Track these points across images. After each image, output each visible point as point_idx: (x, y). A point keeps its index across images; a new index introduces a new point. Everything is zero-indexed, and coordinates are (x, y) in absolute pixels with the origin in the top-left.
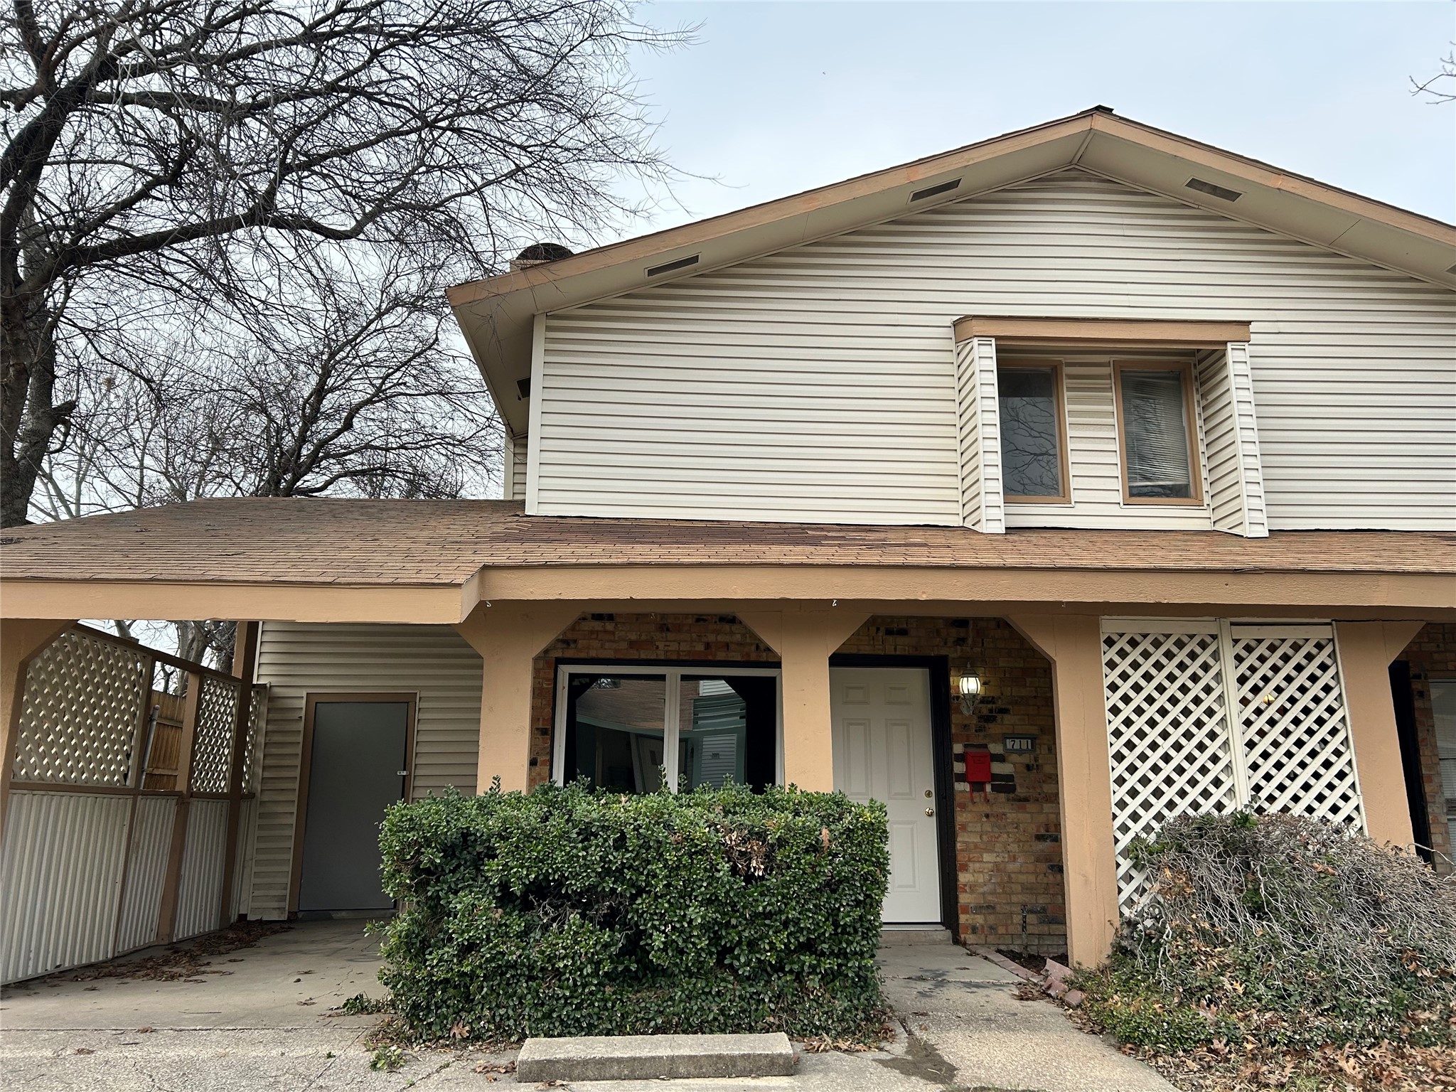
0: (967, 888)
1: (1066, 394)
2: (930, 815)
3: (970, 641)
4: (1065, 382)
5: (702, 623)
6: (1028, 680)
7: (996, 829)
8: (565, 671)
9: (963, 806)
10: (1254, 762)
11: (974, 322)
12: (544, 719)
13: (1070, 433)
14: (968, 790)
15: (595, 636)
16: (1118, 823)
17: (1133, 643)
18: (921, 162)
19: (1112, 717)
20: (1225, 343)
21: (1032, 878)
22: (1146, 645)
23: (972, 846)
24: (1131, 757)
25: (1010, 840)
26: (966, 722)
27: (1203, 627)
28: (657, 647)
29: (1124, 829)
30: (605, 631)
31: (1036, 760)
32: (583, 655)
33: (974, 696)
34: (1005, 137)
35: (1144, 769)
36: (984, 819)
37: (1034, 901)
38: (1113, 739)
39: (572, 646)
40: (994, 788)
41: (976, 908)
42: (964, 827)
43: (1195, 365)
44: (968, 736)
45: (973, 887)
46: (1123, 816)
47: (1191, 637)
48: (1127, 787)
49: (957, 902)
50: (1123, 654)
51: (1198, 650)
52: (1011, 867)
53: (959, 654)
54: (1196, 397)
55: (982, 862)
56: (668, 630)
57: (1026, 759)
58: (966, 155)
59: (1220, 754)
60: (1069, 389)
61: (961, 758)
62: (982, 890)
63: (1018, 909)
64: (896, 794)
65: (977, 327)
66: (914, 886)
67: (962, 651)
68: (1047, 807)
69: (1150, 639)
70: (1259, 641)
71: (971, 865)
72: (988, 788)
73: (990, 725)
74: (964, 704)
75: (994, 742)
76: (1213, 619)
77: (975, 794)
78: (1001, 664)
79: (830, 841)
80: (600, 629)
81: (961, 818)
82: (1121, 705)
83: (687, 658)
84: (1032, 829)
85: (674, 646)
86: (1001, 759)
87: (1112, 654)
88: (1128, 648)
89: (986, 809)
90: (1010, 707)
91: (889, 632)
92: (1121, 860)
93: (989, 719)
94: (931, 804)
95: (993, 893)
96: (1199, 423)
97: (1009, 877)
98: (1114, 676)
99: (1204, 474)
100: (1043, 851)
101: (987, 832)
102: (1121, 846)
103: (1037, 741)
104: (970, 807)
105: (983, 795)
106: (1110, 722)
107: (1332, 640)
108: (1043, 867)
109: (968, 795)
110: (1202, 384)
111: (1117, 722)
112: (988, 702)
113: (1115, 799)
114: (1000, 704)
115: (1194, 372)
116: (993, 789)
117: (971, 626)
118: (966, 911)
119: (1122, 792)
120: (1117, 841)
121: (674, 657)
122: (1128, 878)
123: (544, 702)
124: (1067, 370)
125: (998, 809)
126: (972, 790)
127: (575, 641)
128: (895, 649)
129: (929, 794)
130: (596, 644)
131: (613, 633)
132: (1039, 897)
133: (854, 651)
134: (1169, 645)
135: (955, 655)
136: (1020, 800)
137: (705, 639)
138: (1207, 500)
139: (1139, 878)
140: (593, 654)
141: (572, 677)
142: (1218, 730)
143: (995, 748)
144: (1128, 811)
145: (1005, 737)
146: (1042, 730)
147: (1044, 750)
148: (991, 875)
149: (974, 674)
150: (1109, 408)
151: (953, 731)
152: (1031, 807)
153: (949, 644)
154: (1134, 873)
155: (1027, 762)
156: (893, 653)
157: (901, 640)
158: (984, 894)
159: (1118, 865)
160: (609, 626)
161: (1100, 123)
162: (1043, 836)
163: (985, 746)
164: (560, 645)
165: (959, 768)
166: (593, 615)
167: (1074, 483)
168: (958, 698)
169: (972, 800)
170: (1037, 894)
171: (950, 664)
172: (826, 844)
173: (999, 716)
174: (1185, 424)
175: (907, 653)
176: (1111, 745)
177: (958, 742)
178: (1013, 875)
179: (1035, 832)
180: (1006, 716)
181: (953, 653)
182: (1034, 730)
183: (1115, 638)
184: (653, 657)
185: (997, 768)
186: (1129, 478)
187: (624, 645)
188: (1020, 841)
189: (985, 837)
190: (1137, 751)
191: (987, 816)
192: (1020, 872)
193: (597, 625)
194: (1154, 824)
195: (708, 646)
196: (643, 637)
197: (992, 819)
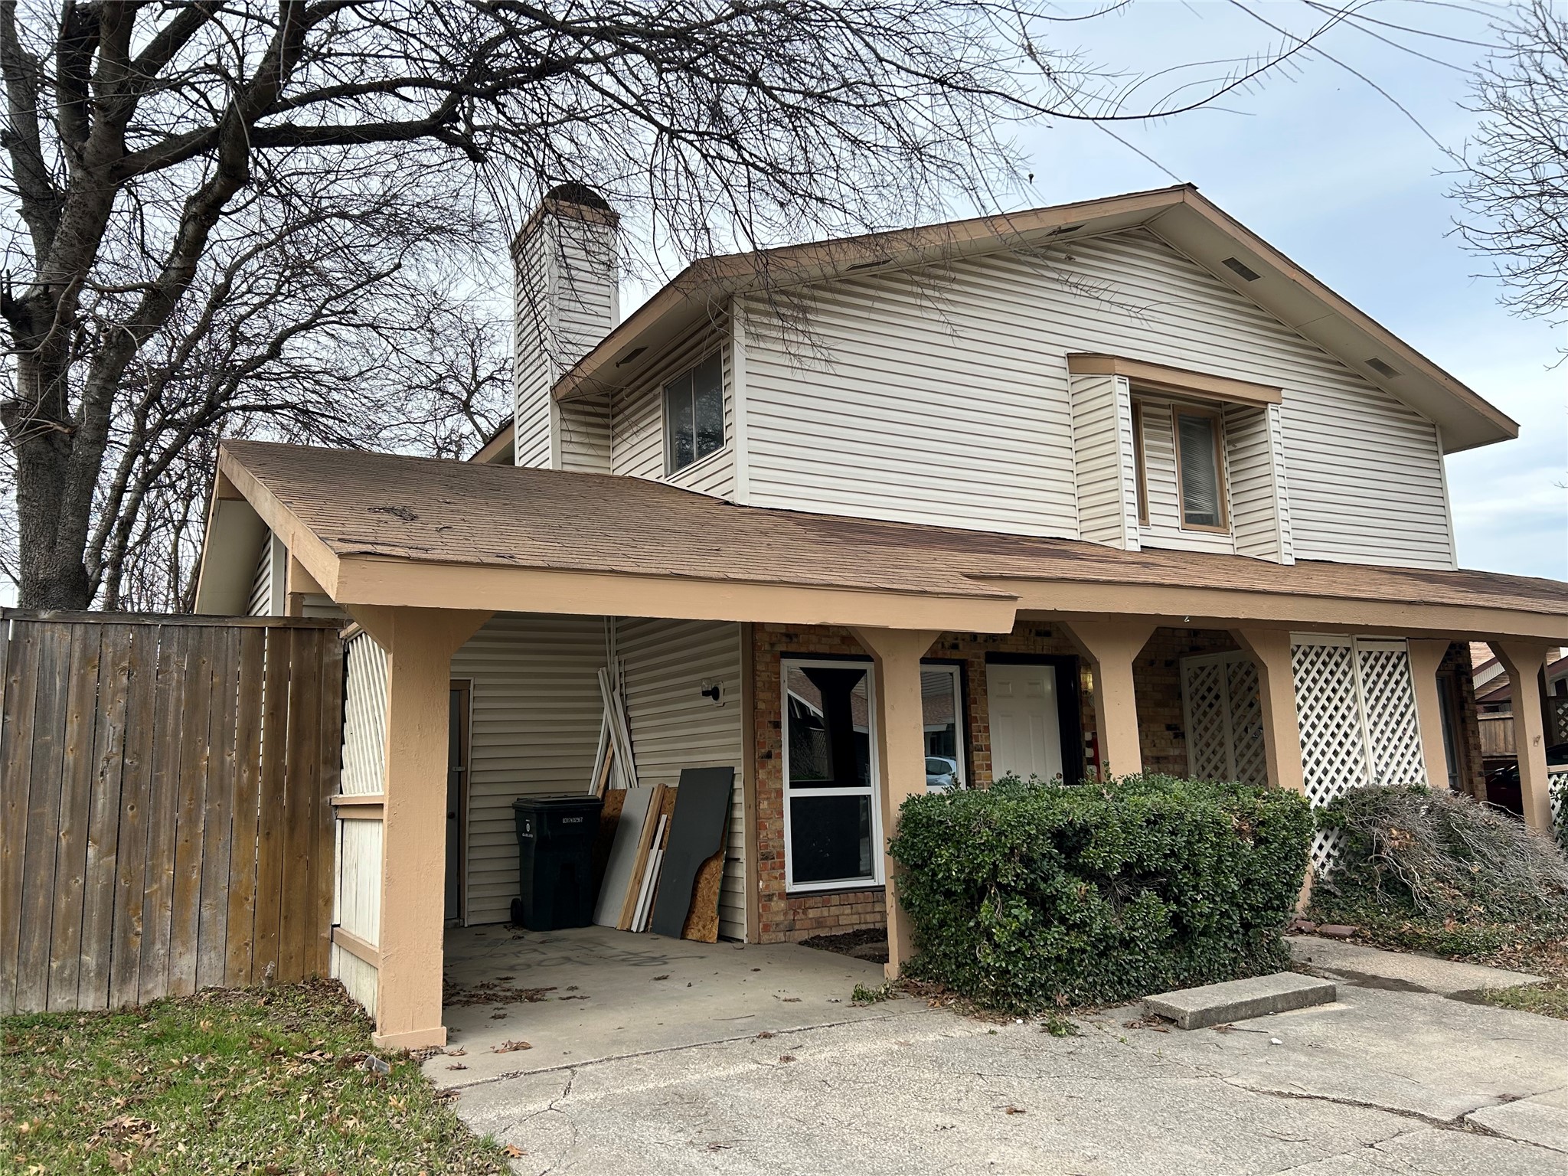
1: (1144, 430)
4: (1142, 419)
8: (786, 665)
11: (1116, 361)
13: (1147, 464)
18: (1074, 205)
20: (1266, 403)
27: (1342, 642)
32: (803, 650)
34: (1129, 196)
39: (795, 640)
43: (1223, 415)
54: (1223, 442)
58: (1105, 206)
59: (1356, 740)
60: (1147, 426)
61: (1090, 744)
65: (1120, 367)
74: (1092, 698)
91: (1038, 634)
96: (1225, 464)
99: (1229, 507)
110: (1229, 432)
115: (1222, 421)
123: (773, 696)
124: (1144, 409)
127: (797, 636)
128: (1043, 649)
129: (1059, 776)
130: (814, 638)
133: (1014, 651)
138: (1232, 529)
140: (812, 648)
142: (1354, 722)
150: (1170, 445)
151: (1084, 721)
157: (1046, 640)
161: (1189, 198)
164: (784, 639)
165: (1089, 753)
167: (1151, 508)
168: (1086, 692)
171: (1080, 663)
174: (1214, 464)
175: (1050, 653)
186: (1184, 507)
187: (837, 641)
194: (1325, 795)
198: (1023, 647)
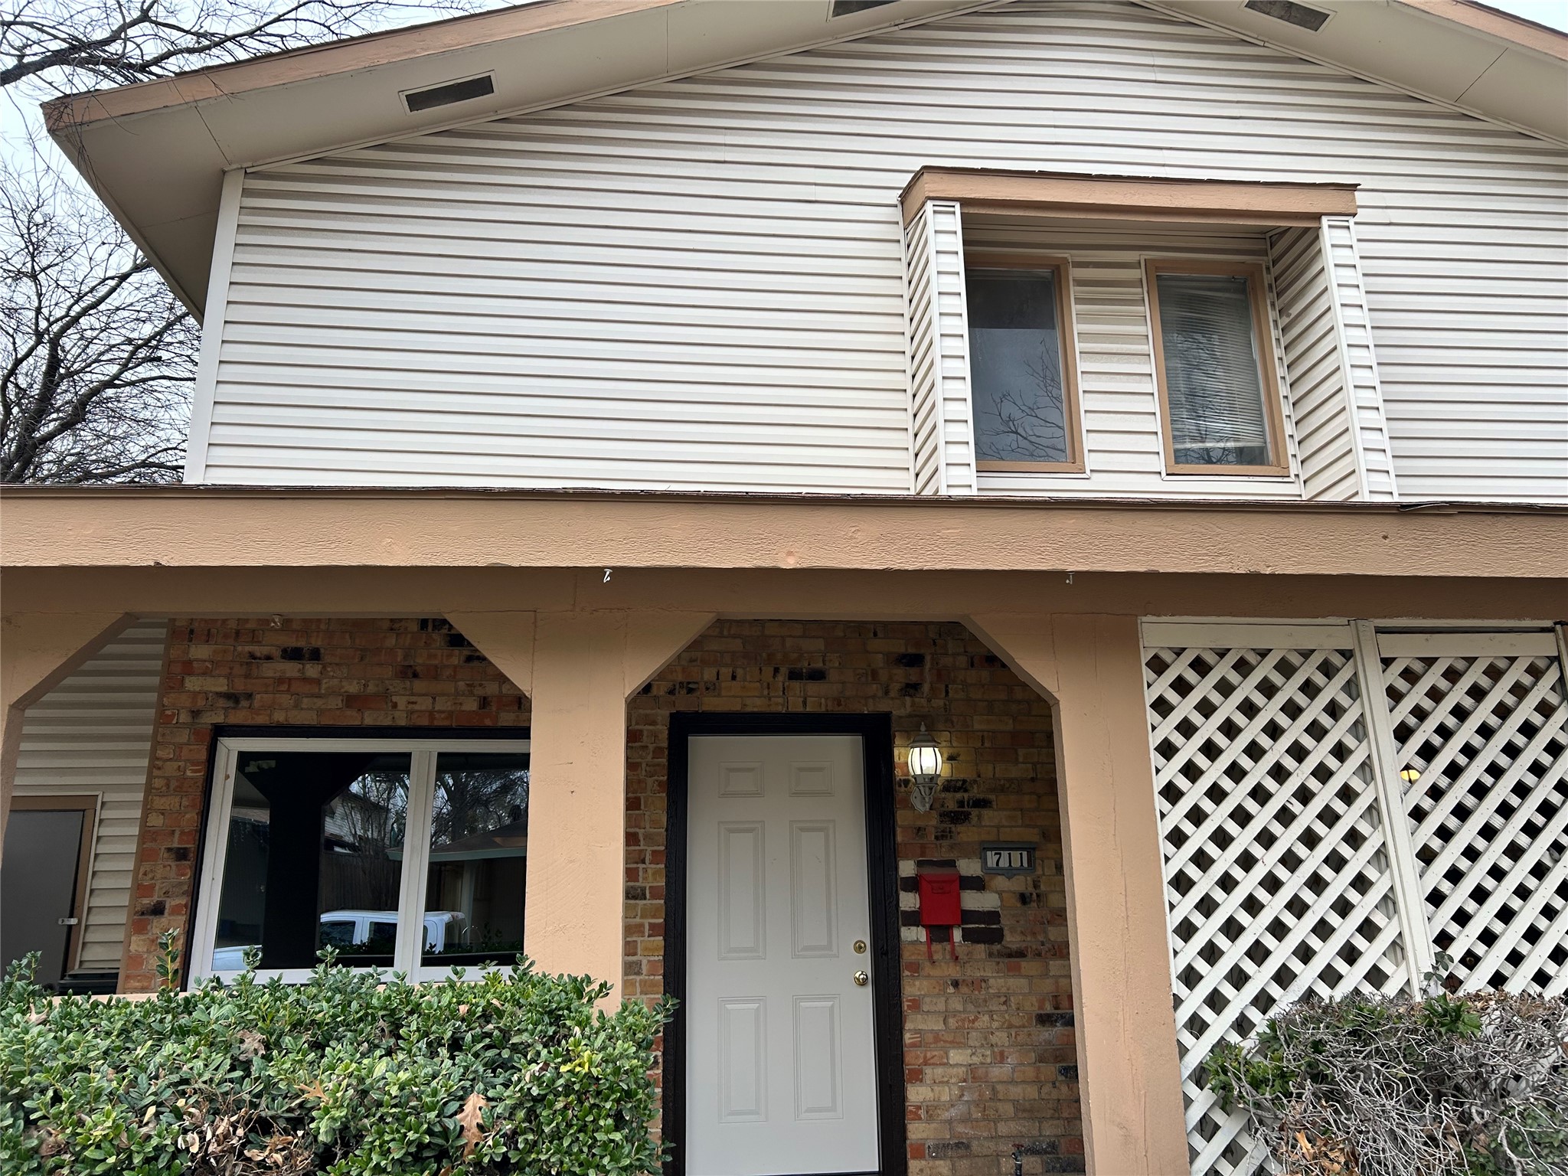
0: (922, 1113)
1: (1075, 308)
2: (863, 983)
3: (926, 687)
4: (1074, 291)
5: (476, 663)
6: (1021, 752)
7: (970, 1007)
8: (231, 748)
9: (915, 968)
10: (1435, 890)
11: (927, 177)
12: (182, 833)
13: (1082, 365)
14: (923, 939)
15: (284, 687)
16: (1183, 1014)
17: (1201, 667)
19: (1166, 806)
20: (1317, 217)
21: (1032, 1092)
22: (1224, 670)
23: (930, 1038)
24: (1205, 883)
25: (995, 1025)
26: (919, 823)
27: (1327, 637)
28: (395, 706)
29: (1197, 1026)
30: (306, 680)
31: (1036, 886)
32: (261, 720)
33: (933, 778)
35: (1230, 905)
36: (951, 990)
37: (1035, 1133)
38: (1170, 849)
39: (244, 703)
40: (967, 936)
41: (937, 1146)
42: (916, 1005)
43: (1268, 269)
44: (923, 847)
45: (931, 1110)
46: (1194, 1001)
47: (1306, 654)
48: (1199, 941)
49: (904, 1138)
50: (1182, 687)
51: (1319, 679)
52: (997, 1072)
53: (909, 710)
54: (1272, 315)
55: (947, 1064)
56: (415, 675)
57: (1019, 884)
59: (1371, 874)
60: (1079, 301)
61: (912, 885)
62: (946, 1115)
63: (1008, 1148)
64: (806, 949)
65: (931, 185)
66: (833, 1109)
67: (913, 705)
68: (1055, 966)
69: (1231, 659)
70: (1429, 662)
71: (928, 1070)
72: (957, 935)
73: (960, 828)
74: (916, 793)
75: (967, 856)
76: (1344, 621)
77: (936, 947)
78: (977, 726)
79: (481, 1128)
80: (296, 675)
81: (912, 988)
82: (1182, 783)
83: (446, 723)
84: (1032, 1006)
85: (424, 704)
86: (977, 884)
87: (1162, 687)
88: (1191, 676)
89: (953, 971)
90: (992, 797)
91: (794, 675)
92: (1192, 1090)
93: (958, 817)
94: (863, 965)
95: (966, 1120)
96: (1278, 352)
97: (994, 1090)
98: (1167, 728)
99: (1289, 428)
100: (1049, 1043)
101: (955, 1013)
102: (1192, 1061)
103: (1038, 854)
104: (927, 969)
105: (948, 947)
106: (1163, 815)
107: (1557, 659)
108: (1050, 1070)
109: (924, 948)
110: (1279, 295)
111: (1177, 815)
112: (957, 790)
113: (1178, 966)
114: (975, 792)
115: (1267, 279)
116: (965, 937)
117: (928, 665)
118: (919, 1155)
119: (1189, 953)
120: (1183, 1051)
121: (424, 722)
122: (1207, 1128)
123: (185, 802)
124: (1076, 273)
125: (973, 972)
126: (931, 940)
127: (249, 696)
128: (805, 703)
129: (859, 948)
130: (286, 700)
131: (318, 682)
132: (1045, 1125)
134: (1264, 670)
135: (902, 712)
136: (1010, 956)
137: (479, 691)
138: (1294, 467)
139: (1229, 1128)
140: (279, 717)
141: (244, 758)
142: (1364, 828)
143: (969, 867)
144: (1203, 990)
145: (984, 848)
146: (1045, 835)
147: (1050, 869)
148: (962, 1089)
149: (930, 741)
150: (1141, 329)
151: (899, 839)
152: (1028, 966)
153: (892, 694)
154: (1219, 1117)
155: (1021, 888)
156: (800, 709)
157: (813, 688)
158: (950, 1122)
159: (1188, 1102)
160: (312, 670)
162: (1049, 1016)
163: (951, 864)
164: (222, 703)
165: (909, 901)
166: (285, 651)
167: (1089, 442)
168: (906, 782)
169: (930, 956)
170: (1041, 1120)
171: (894, 726)
172: (472, 1136)
173: (975, 812)
174: (1256, 356)
175: (823, 709)
176: (1167, 859)
177: (907, 858)
178: (999, 1087)
179: (1036, 1010)
180: (987, 813)
181: (900, 708)
182: (1032, 835)
183: (1167, 656)
184: (387, 722)
185: (972, 901)
186: (1174, 437)
187: (336, 702)
188: (1010, 1026)
189: (952, 1021)
190: (1216, 872)
191: (956, 984)
192: (1012, 1082)
193: (291, 669)
194: (1254, 1015)
195: (484, 702)
196: (371, 689)
197: (964, 989)
198: (758, 701)
